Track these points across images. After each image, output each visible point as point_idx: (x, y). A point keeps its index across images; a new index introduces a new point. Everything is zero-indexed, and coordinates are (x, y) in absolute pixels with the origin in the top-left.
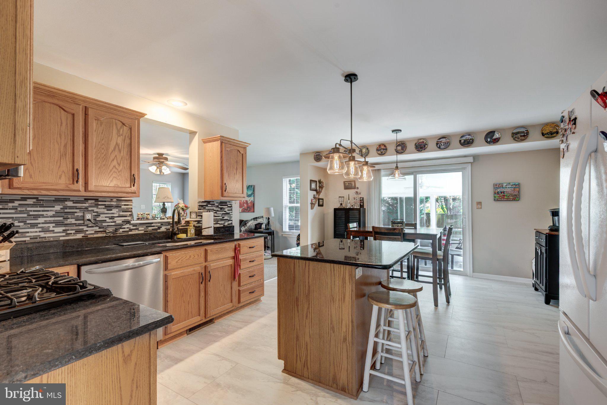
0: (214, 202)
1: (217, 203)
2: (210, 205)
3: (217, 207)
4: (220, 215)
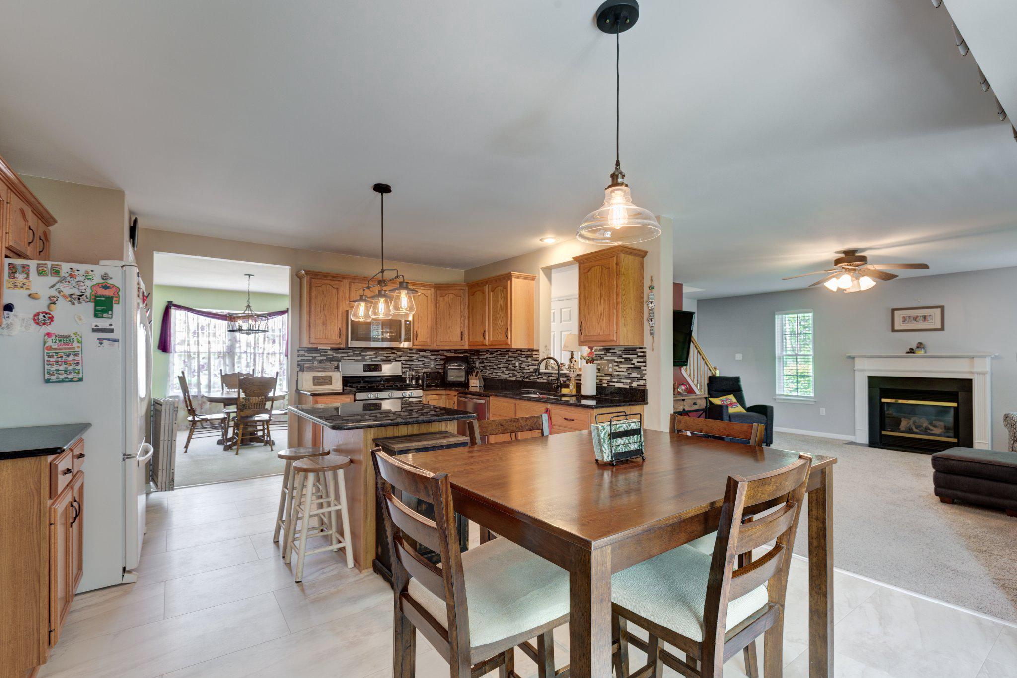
0: (613, 349)
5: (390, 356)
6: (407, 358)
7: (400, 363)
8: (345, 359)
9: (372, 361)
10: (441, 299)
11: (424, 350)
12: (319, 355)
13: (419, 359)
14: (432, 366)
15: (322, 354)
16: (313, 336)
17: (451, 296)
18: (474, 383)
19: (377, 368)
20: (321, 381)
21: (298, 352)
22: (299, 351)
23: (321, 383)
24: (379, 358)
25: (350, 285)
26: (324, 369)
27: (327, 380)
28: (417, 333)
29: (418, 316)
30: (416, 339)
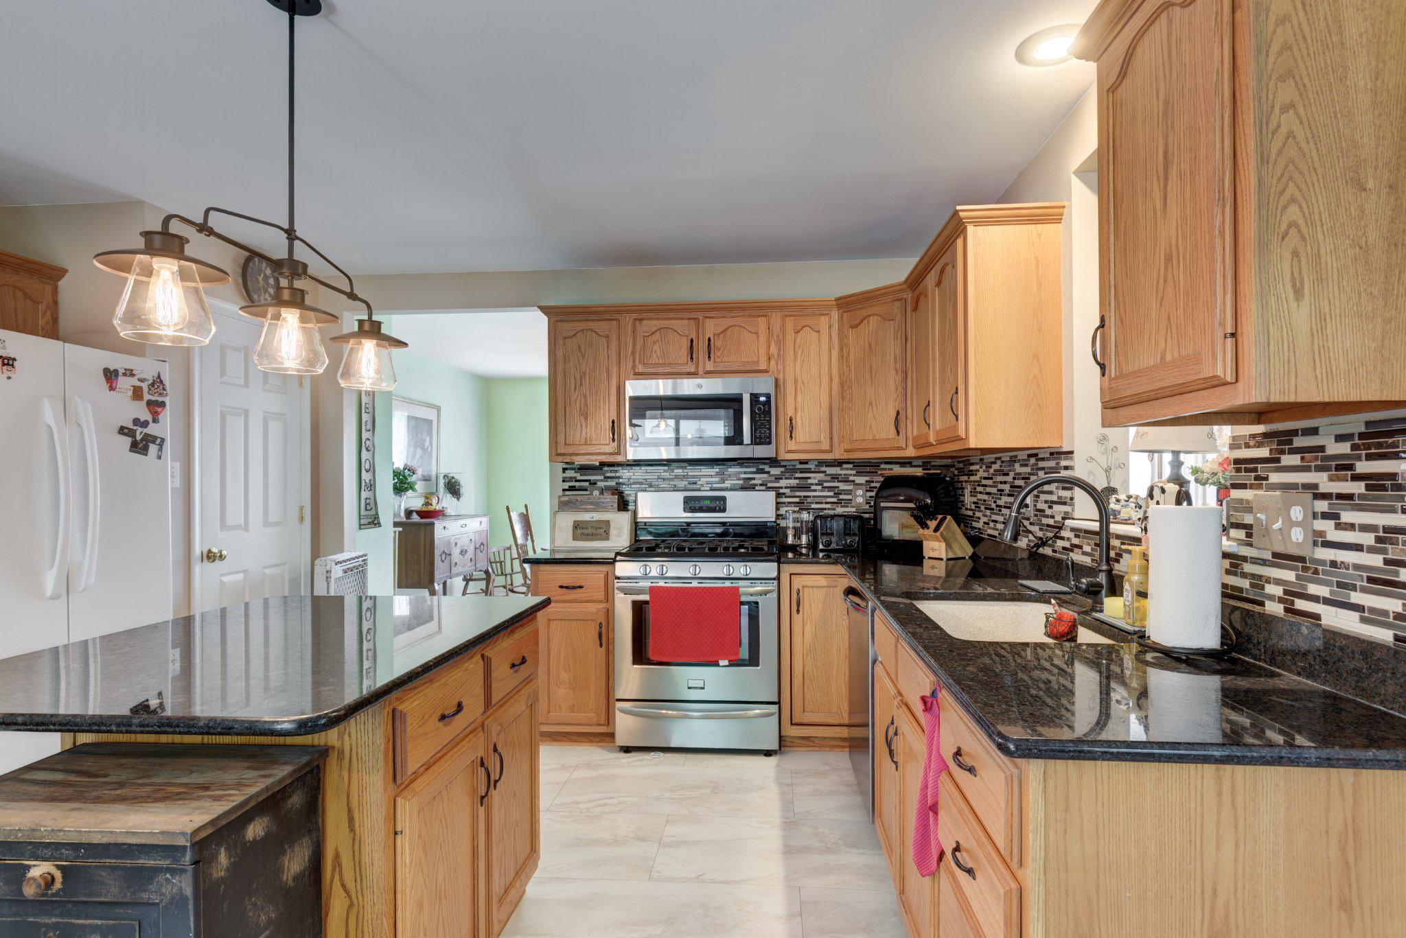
1: (1340, 438)
2: (1294, 460)
3: (1343, 467)
4: (1368, 539)
5: (754, 479)
6: (793, 482)
7: (773, 494)
9: (712, 490)
10: (852, 334)
11: (839, 463)
12: (602, 478)
13: (826, 484)
14: (860, 500)
15: (608, 475)
16: (561, 438)
17: (873, 321)
18: (933, 550)
19: (719, 505)
20: (590, 531)
21: (564, 472)
22: (564, 470)
23: (588, 535)
24: (727, 484)
25: (634, 326)
26: (598, 507)
27: (600, 528)
28: (794, 421)
29: (796, 381)
30: (791, 437)
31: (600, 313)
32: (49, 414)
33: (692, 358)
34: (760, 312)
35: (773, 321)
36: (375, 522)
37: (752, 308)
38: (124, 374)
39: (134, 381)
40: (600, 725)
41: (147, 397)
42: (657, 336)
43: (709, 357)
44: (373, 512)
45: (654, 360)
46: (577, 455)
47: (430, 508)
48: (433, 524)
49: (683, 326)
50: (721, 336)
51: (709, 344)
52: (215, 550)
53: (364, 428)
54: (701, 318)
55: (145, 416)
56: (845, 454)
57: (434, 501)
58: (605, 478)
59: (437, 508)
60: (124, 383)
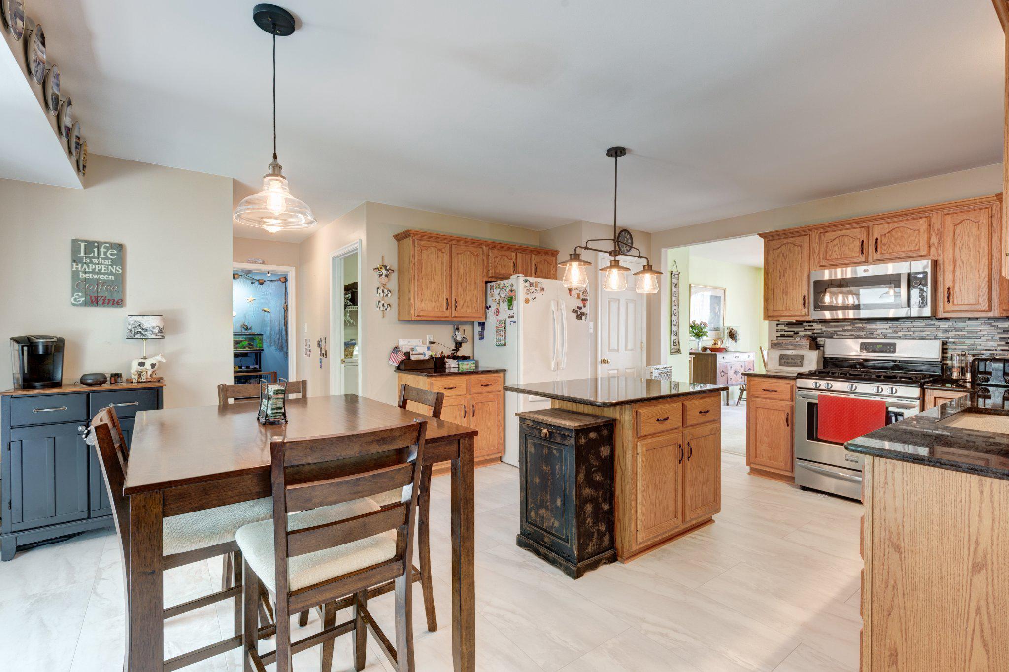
7: (939, 341)
8: (841, 335)
12: (802, 329)
15: (806, 328)
16: (770, 307)
19: (892, 348)
20: (790, 361)
21: (777, 326)
22: (778, 325)
23: (789, 363)
24: (900, 334)
25: (820, 237)
26: (796, 346)
27: (797, 360)
28: (951, 290)
29: (954, 261)
30: (949, 301)
31: (797, 232)
32: (553, 307)
33: (862, 253)
34: (921, 215)
35: (933, 220)
36: (678, 352)
37: (913, 213)
38: (575, 290)
39: (578, 292)
40: (787, 471)
41: (582, 297)
42: (835, 242)
43: (877, 251)
44: (678, 346)
45: (834, 256)
46: (781, 316)
47: (717, 346)
48: (716, 355)
49: (858, 233)
50: (887, 235)
51: (876, 242)
52: (606, 359)
53: (673, 304)
54: (871, 225)
55: (581, 305)
56: (1004, 312)
57: (719, 342)
58: (804, 330)
59: (721, 347)
60: (575, 293)
